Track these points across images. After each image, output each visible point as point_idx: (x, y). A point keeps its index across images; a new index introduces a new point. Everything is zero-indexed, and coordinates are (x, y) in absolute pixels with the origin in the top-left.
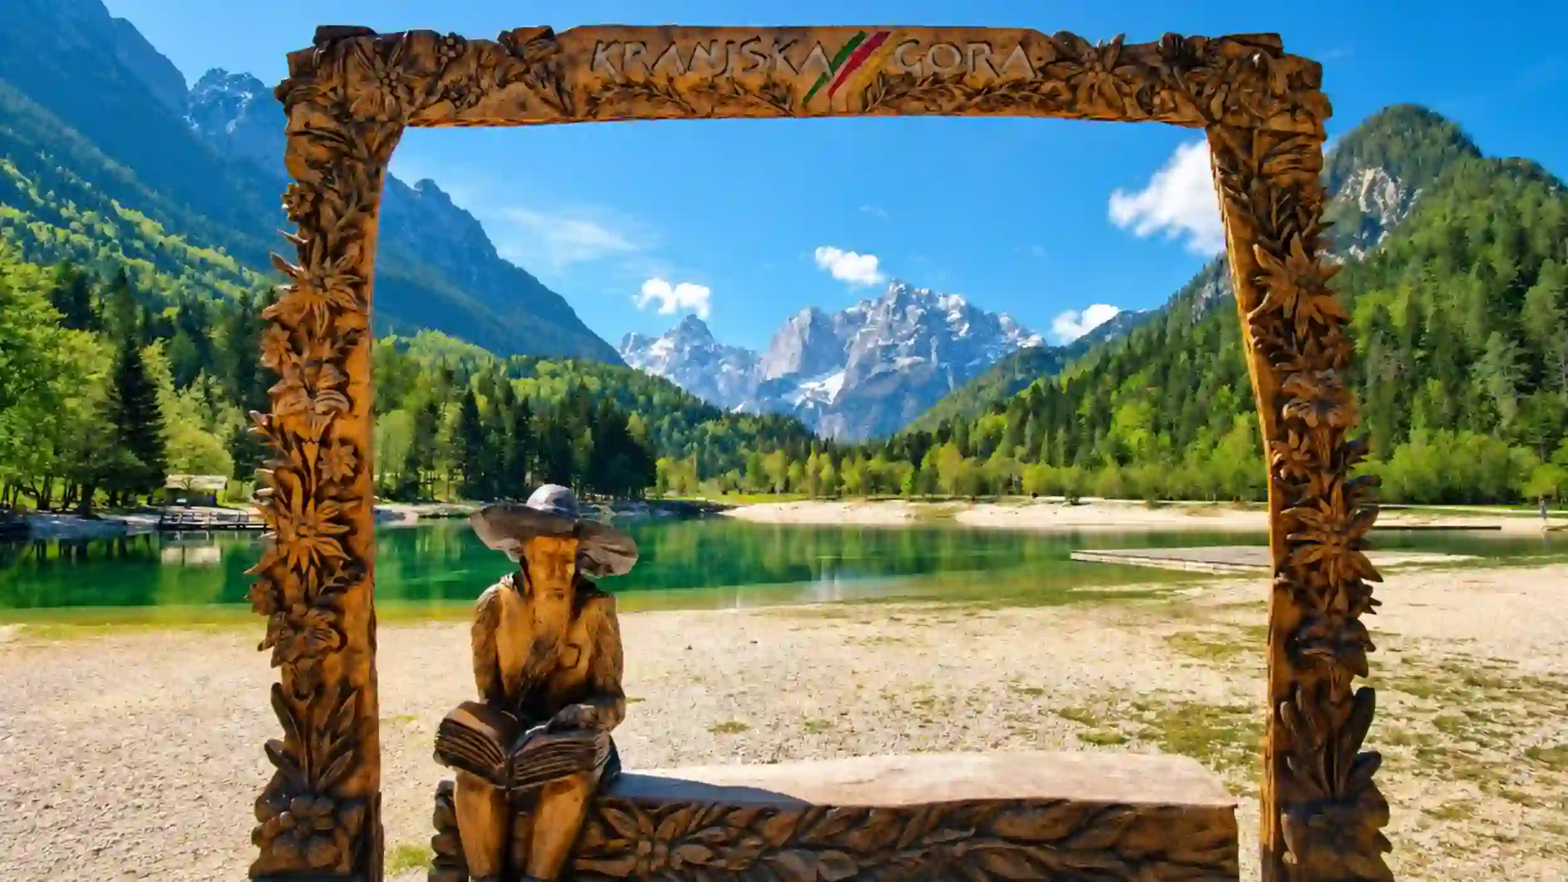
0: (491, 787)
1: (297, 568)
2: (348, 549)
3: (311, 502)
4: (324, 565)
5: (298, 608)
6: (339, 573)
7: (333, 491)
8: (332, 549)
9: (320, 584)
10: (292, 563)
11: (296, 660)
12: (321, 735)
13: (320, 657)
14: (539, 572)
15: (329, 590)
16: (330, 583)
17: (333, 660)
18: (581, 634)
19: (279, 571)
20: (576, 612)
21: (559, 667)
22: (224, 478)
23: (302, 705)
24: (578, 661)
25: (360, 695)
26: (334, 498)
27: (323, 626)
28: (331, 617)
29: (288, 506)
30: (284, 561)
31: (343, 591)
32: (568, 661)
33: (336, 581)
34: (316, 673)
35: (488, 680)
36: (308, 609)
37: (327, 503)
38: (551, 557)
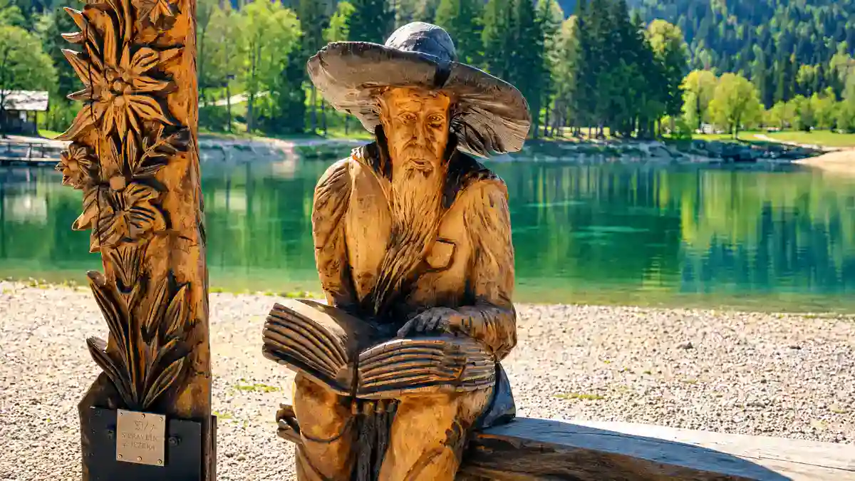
0: (332, 392)
1: (114, 133)
2: (168, 111)
3: (126, 51)
4: (144, 131)
5: (117, 183)
6: (159, 141)
7: (150, 36)
8: (152, 112)
9: (140, 153)
10: (108, 127)
11: (119, 244)
12: (148, 339)
13: (142, 242)
14: (398, 141)
15: (149, 161)
16: (149, 153)
17: (157, 245)
18: (455, 227)
19: (94, 136)
20: (447, 197)
21: (425, 266)
22: (44, 95)
23: (126, 301)
24: (452, 261)
25: (189, 291)
26: (152, 46)
27: (146, 205)
28: (154, 195)
29: (101, 56)
30: (99, 124)
31: (166, 162)
32: (437, 261)
33: (158, 150)
34: (139, 260)
35: (336, 280)
36: (127, 184)
37: (144, 51)
38: (411, 120)
